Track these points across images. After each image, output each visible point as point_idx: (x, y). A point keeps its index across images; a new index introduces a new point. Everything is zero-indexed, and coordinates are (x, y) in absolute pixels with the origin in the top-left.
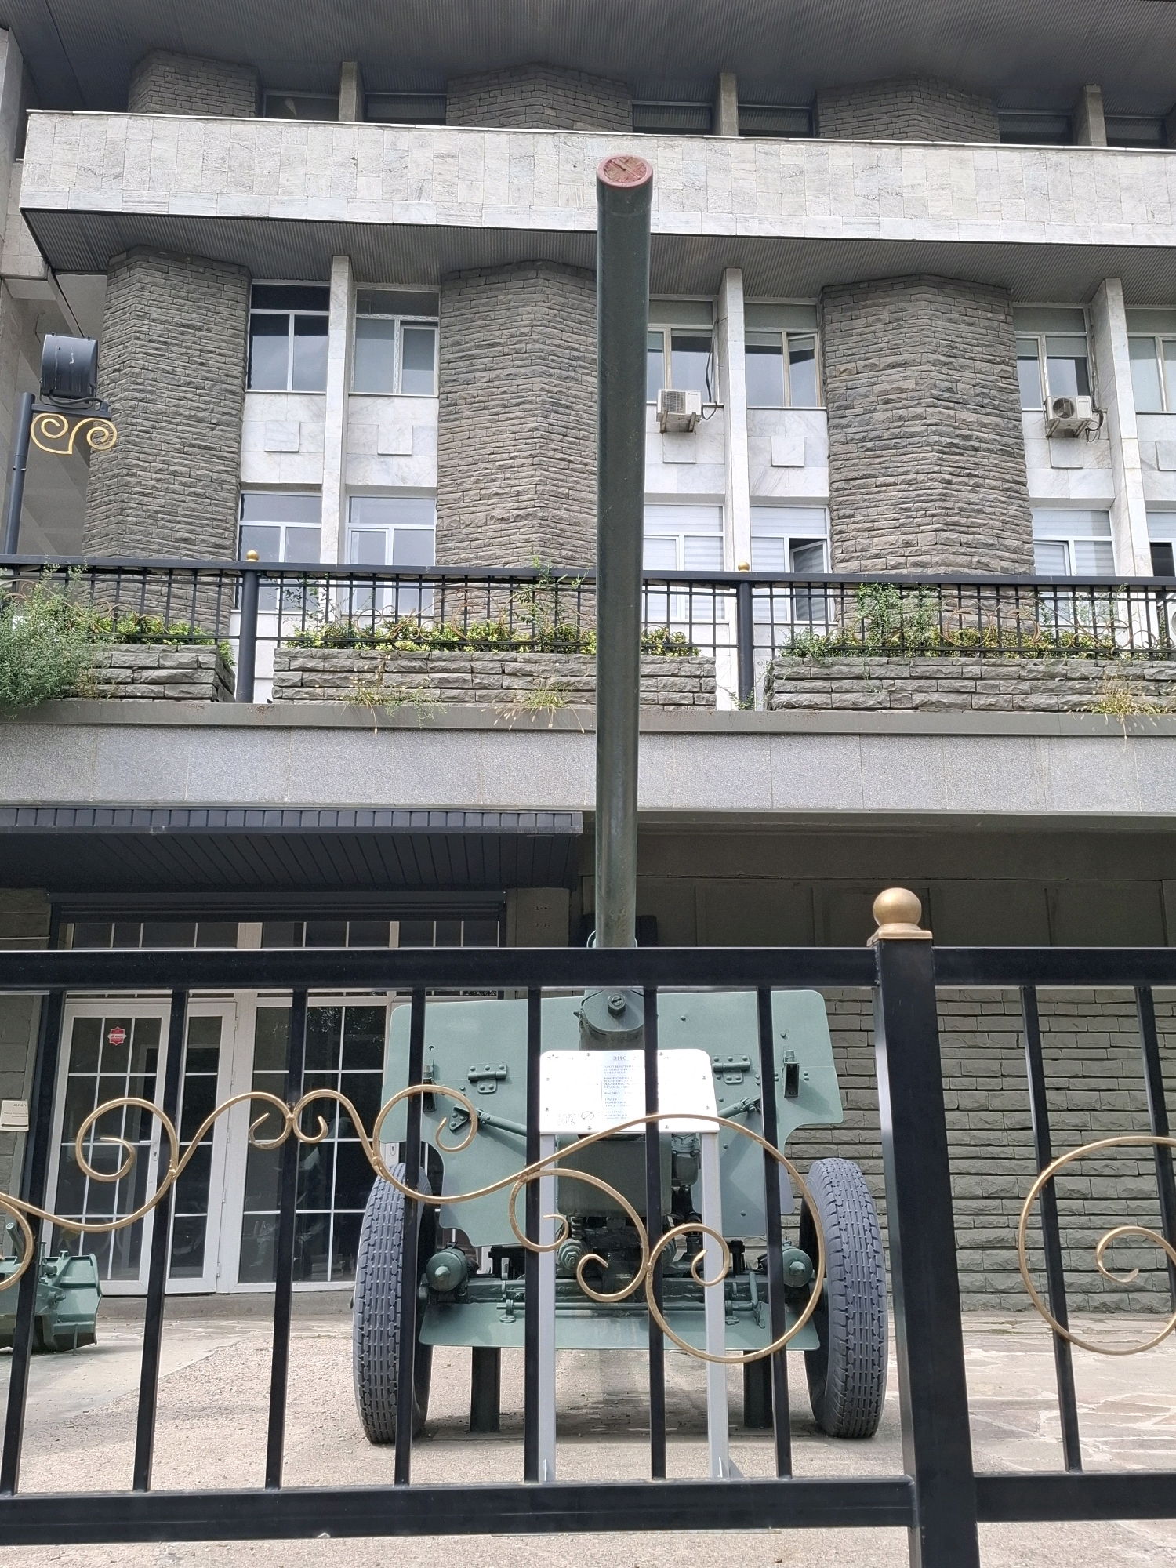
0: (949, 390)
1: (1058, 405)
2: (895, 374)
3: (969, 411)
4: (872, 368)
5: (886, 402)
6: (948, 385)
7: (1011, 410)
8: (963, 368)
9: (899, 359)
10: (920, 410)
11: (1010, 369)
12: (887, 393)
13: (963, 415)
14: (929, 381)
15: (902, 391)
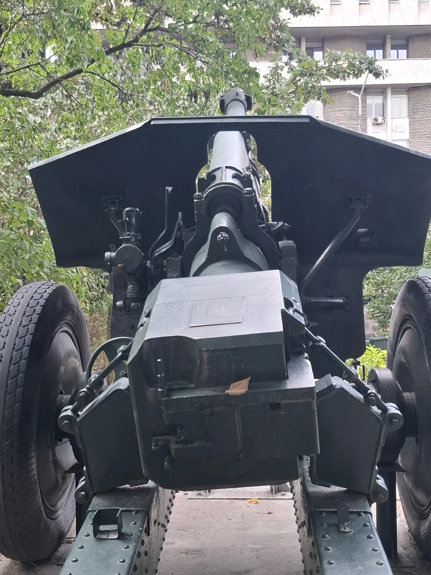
0: (351, 117)
1: (375, 119)
2: (339, 113)
3: (355, 121)
4: (334, 111)
5: (337, 119)
6: (350, 115)
7: (365, 119)
8: (354, 111)
9: (340, 109)
10: (344, 122)
11: (365, 109)
12: (337, 117)
13: (353, 122)
14: (346, 115)
15: (340, 117)
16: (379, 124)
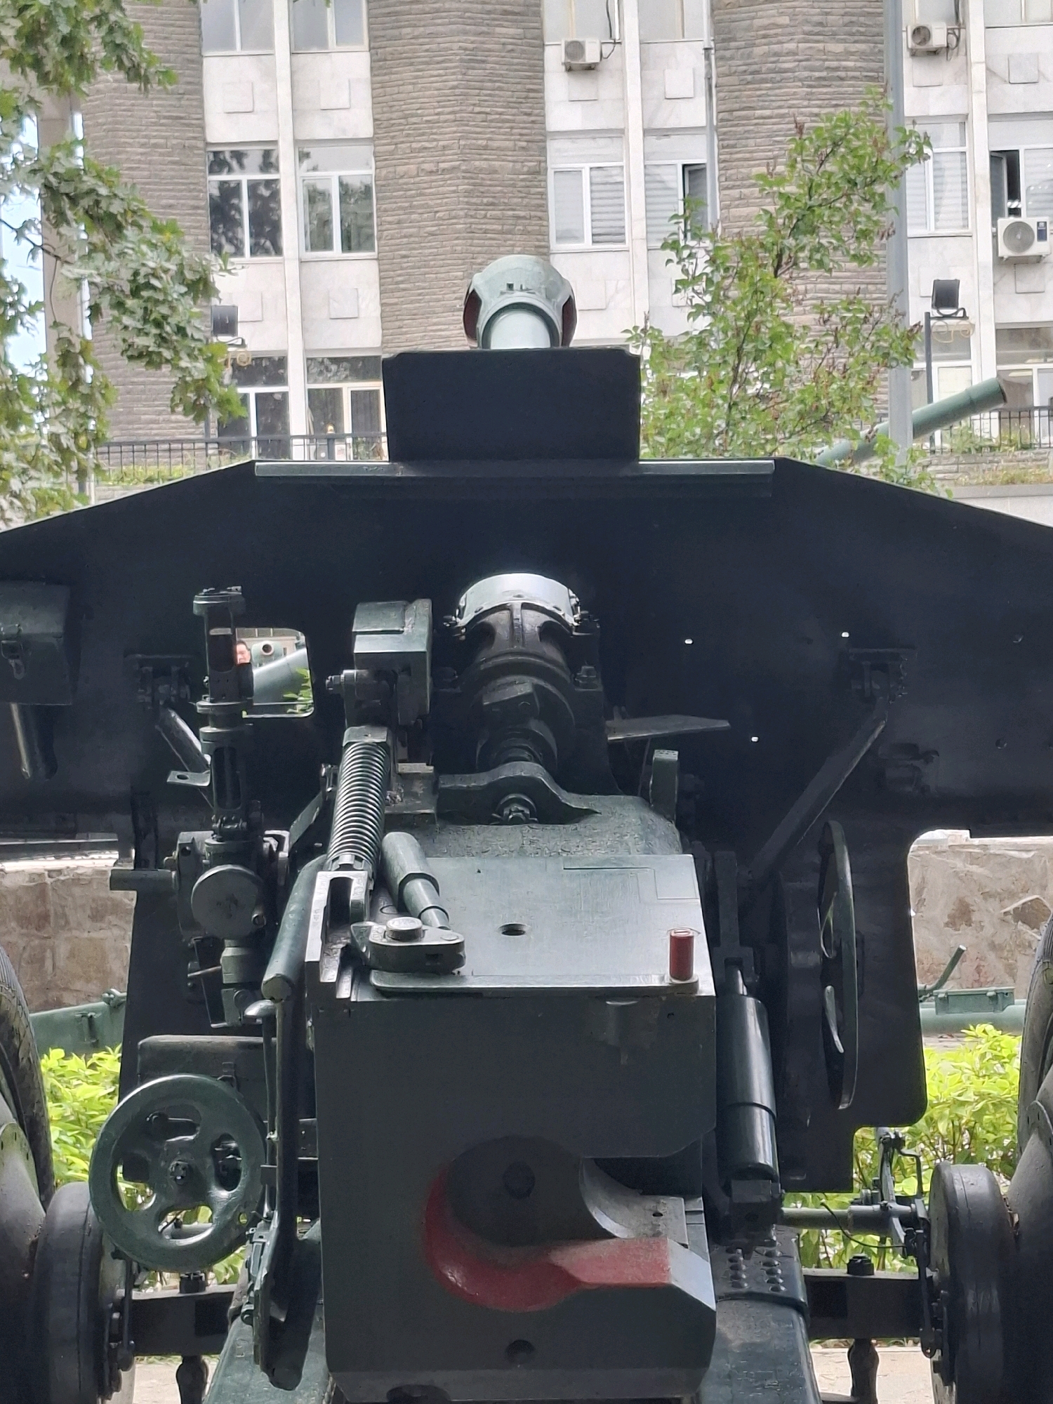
0: (821, 24)
1: (918, 31)
3: (836, 41)
5: (765, 37)
6: (819, 18)
7: (878, 35)
10: (792, 46)
12: (766, 28)
13: (833, 46)
14: (800, 18)
15: (777, 26)
16: (935, 53)
